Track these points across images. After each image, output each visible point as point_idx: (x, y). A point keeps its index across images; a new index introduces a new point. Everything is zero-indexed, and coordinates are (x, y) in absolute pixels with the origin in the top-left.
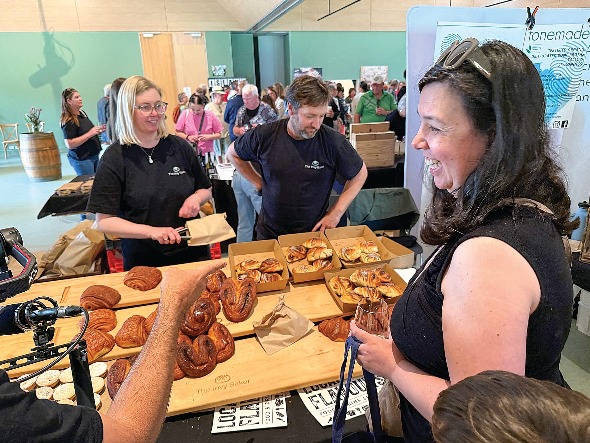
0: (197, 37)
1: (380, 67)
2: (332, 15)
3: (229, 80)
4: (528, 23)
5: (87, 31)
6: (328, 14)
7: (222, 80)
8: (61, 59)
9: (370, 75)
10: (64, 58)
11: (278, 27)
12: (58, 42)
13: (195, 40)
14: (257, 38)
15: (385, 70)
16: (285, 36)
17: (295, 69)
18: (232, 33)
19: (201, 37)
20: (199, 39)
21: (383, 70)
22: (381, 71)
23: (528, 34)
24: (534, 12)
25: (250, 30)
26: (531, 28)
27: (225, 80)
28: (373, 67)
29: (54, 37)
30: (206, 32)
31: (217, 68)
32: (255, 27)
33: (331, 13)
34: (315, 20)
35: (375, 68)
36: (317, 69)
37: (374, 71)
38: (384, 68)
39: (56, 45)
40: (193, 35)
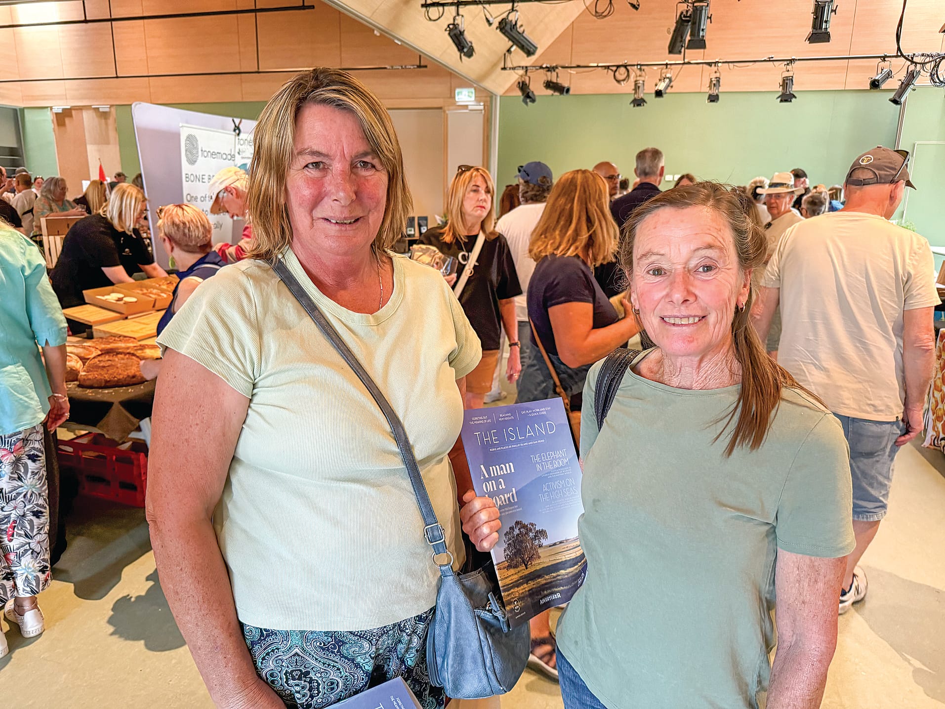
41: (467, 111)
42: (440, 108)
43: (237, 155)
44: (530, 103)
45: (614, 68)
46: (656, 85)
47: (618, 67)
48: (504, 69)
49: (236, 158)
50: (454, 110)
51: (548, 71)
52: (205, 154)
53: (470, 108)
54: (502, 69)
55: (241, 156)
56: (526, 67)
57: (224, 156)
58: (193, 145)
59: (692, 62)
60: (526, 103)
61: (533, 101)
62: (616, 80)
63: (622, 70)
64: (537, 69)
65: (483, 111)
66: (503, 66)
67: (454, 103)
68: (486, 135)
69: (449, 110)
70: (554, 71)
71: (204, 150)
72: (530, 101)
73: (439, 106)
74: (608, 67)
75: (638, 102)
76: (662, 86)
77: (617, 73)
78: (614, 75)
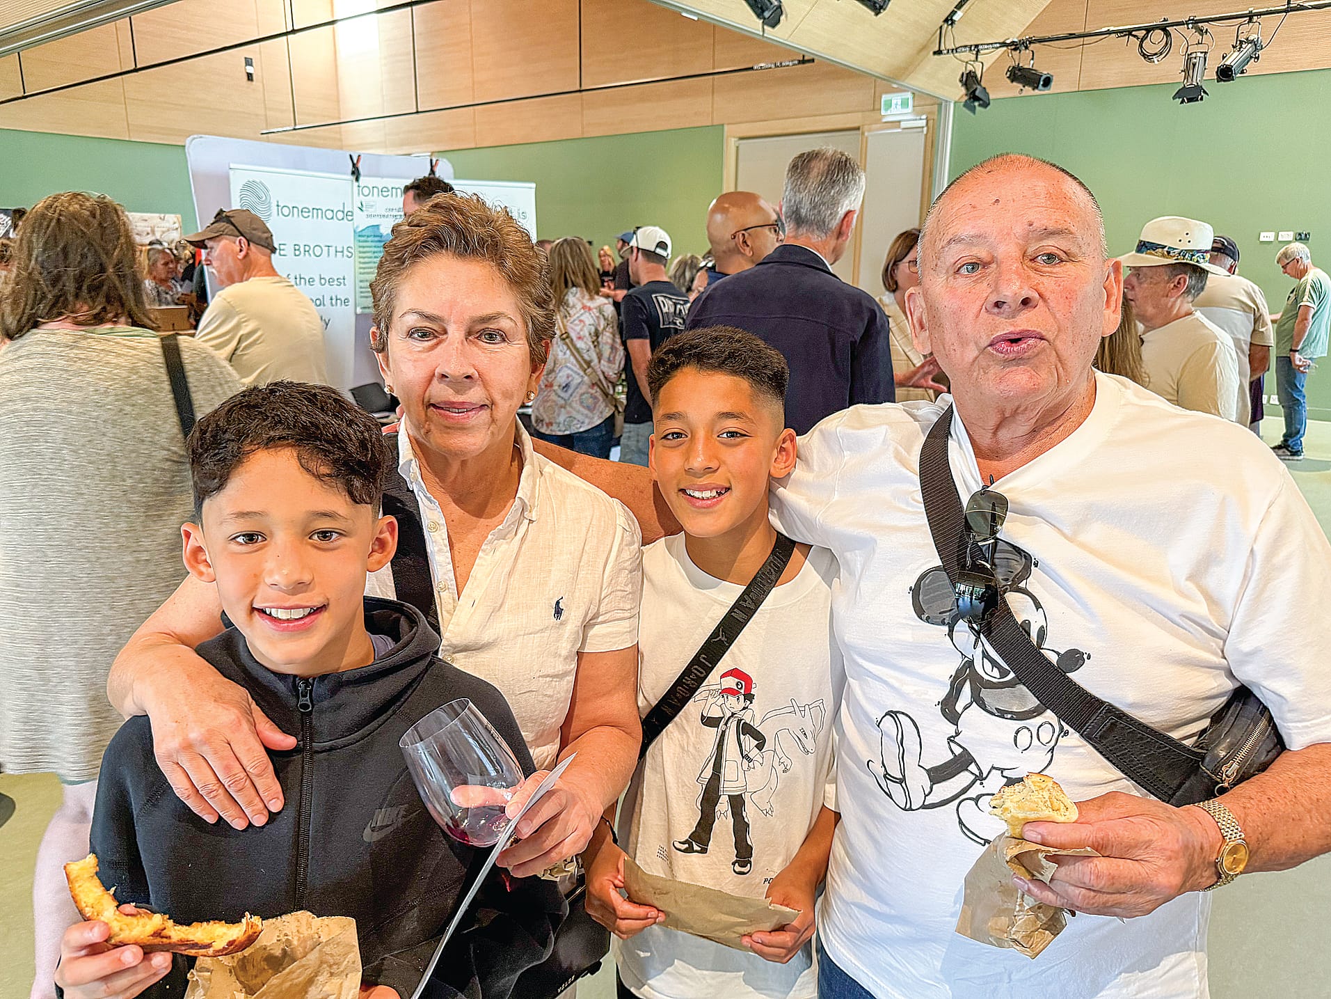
1: (162, 215)
2: (28, 99)
4: (353, 173)
6: (21, 94)
9: (143, 232)
15: (175, 223)
21: (172, 222)
22: (166, 225)
23: (356, 188)
24: (358, 161)
26: (357, 179)
28: (146, 215)
33: (27, 94)
35: (152, 217)
37: (150, 223)
38: (172, 219)
41: (900, 130)
42: (858, 129)
43: (356, 211)
44: (978, 109)
45: (1141, 34)
46: (1224, 58)
47: (1149, 30)
48: (939, 52)
49: (355, 217)
50: (878, 130)
51: (1015, 49)
52: (286, 211)
53: (903, 125)
54: (935, 53)
55: (366, 213)
56: (977, 46)
57: (329, 214)
58: (259, 198)
59: (1306, 4)
60: (973, 110)
61: (985, 104)
62: (1144, 55)
63: (1158, 35)
64: (997, 48)
65: (925, 129)
66: (937, 49)
67: (878, 121)
68: (928, 167)
69: (870, 131)
70: (1026, 48)
71: (281, 204)
72: (980, 105)
73: (856, 125)
74: (1129, 32)
75: (1191, 94)
76: (1233, 59)
77: (1146, 44)
78: (1141, 46)
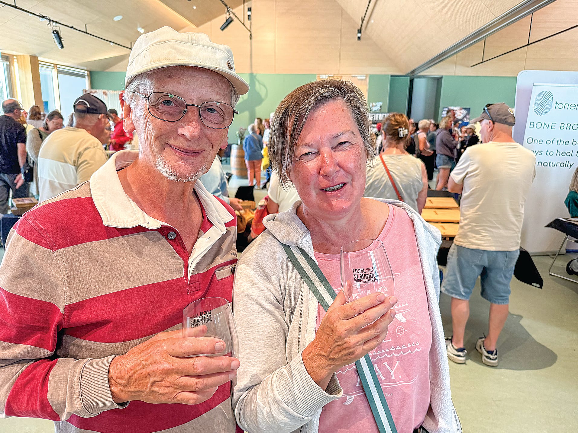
0: (362, 79)
2: (484, 63)
3: (383, 115)
5: (280, 73)
6: (481, 61)
7: (377, 115)
8: (258, 93)
10: (260, 93)
11: (434, 72)
12: (258, 81)
13: (360, 81)
14: (413, 80)
16: (438, 80)
17: (443, 108)
18: (392, 76)
19: (365, 79)
20: (363, 81)
25: (408, 74)
27: (380, 115)
29: (257, 77)
30: (370, 75)
31: (375, 104)
32: (413, 72)
33: (484, 60)
34: (468, 67)
36: (465, 109)
39: (257, 83)
40: (359, 78)
58: (547, 99)
